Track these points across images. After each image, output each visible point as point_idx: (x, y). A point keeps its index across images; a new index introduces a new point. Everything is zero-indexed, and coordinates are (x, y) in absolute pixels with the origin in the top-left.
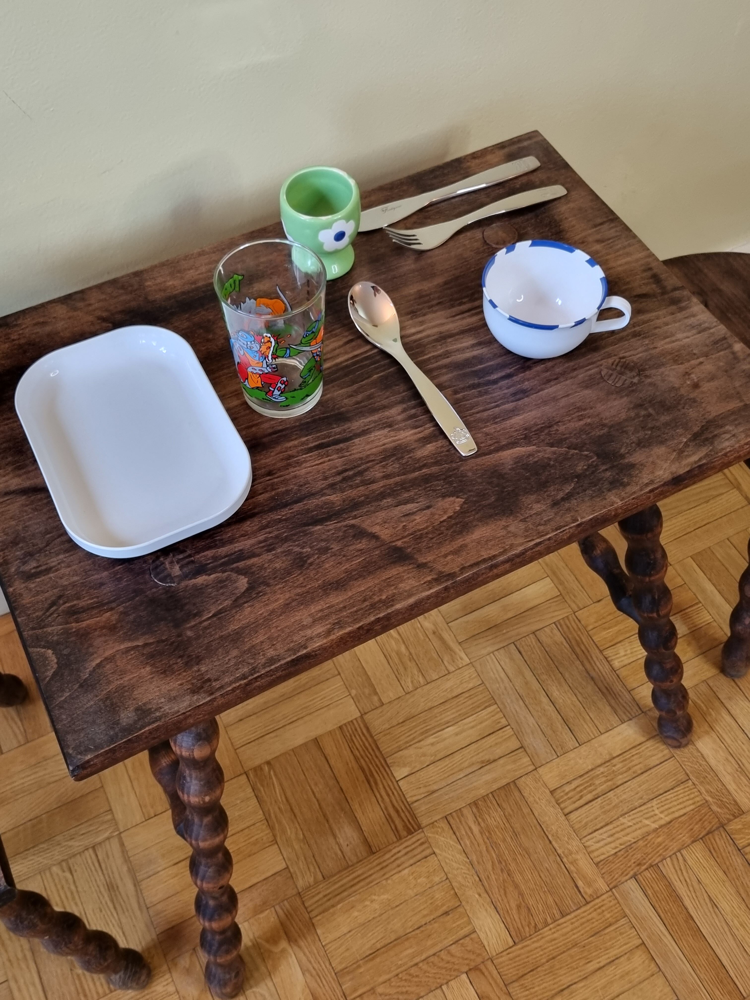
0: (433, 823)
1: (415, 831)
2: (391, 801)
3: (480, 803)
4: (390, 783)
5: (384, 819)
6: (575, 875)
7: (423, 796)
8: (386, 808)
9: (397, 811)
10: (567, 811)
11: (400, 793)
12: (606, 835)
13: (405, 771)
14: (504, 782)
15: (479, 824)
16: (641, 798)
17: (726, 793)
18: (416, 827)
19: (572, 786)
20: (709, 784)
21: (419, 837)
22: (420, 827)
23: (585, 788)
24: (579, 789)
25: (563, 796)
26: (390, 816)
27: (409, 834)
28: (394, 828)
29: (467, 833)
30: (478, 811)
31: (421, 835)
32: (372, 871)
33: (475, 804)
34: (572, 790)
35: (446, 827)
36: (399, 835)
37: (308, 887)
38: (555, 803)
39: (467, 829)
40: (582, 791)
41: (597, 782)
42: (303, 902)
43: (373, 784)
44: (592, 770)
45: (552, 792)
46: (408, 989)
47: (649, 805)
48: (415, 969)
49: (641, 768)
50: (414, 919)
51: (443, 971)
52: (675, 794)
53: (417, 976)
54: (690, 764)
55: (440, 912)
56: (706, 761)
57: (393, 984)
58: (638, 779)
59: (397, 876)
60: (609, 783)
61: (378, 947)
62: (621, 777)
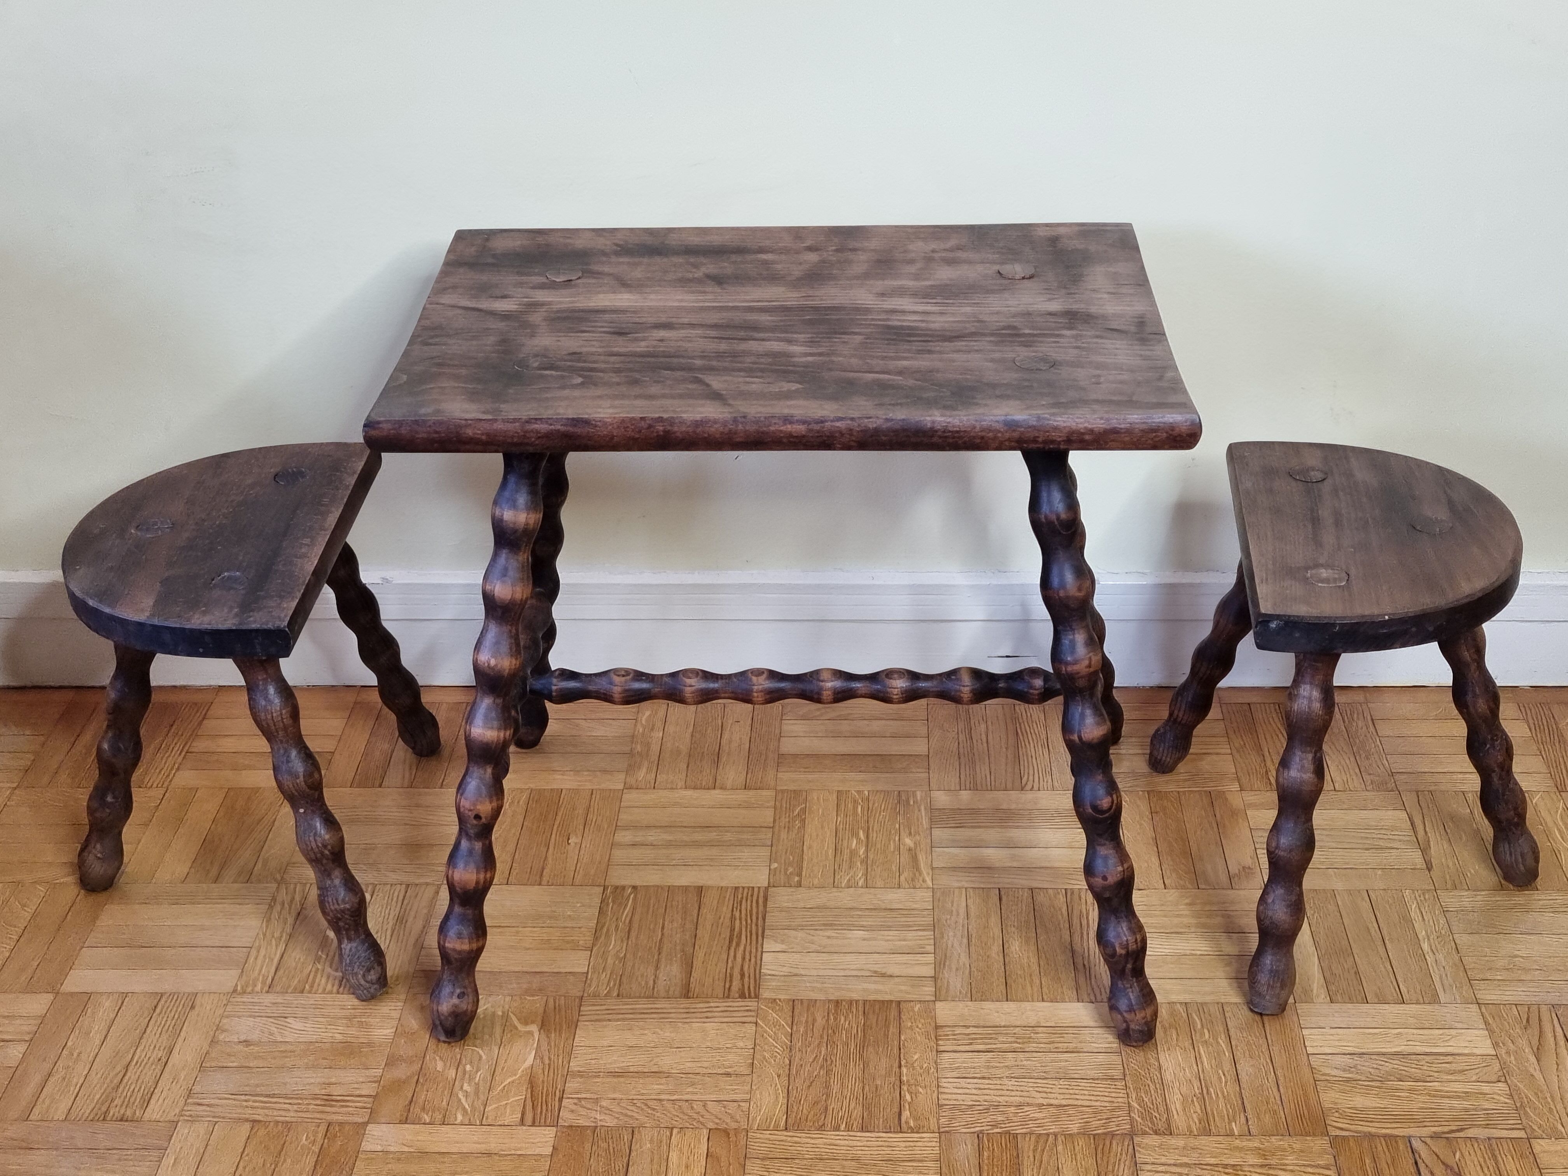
0: (775, 1000)
1: (750, 997)
2: (742, 966)
3: (844, 1003)
4: (754, 951)
5: (722, 976)
7: (782, 974)
8: (732, 968)
9: (742, 975)
10: (941, 1048)
11: (759, 962)
12: (973, 1086)
13: (779, 947)
14: (888, 998)
15: (827, 1020)
16: (1047, 1073)
17: (1162, 1109)
18: (753, 994)
19: (968, 1031)
20: (1146, 1093)
21: (750, 1004)
22: (757, 996)
23: (982, 1039)
24: (974, 1036)
25: (947, 1035)
26: (731, 976)
27: (740, 997)
28: (727, 986)
29: (807, 1022)
30: (835, 1010)
31: (752, 1004)
32: (673, 1011)
33: (837, 1003)
34: (965, 1034)
35: (787, 1009)
36: (729, 995)
37: (596, 995)
38: (933, 1038)
39: (810, 1019)
40: (976, 1039)
41: (1001, 1039)
42: (581, 1005)
43: (734, 943)
44: (1004, 1027)
45: (937, 1027)
46: (635, 1114)
47: (1050, 1082)
48: (656, 1102)
49: (1067, 1048)
50: (689, 1064)
51: (685, 1117)
52: (1093, 1085)
53: (653, 1109)
54: (1136, 1067)
55: (723, 1071)
56: (1160, 1072)
57: (623, 1104)
58: (1056, 1055)
59: (698, 1024)
60: (1015, 1045)
61: (631, 1070)
62: (1035, 1045)
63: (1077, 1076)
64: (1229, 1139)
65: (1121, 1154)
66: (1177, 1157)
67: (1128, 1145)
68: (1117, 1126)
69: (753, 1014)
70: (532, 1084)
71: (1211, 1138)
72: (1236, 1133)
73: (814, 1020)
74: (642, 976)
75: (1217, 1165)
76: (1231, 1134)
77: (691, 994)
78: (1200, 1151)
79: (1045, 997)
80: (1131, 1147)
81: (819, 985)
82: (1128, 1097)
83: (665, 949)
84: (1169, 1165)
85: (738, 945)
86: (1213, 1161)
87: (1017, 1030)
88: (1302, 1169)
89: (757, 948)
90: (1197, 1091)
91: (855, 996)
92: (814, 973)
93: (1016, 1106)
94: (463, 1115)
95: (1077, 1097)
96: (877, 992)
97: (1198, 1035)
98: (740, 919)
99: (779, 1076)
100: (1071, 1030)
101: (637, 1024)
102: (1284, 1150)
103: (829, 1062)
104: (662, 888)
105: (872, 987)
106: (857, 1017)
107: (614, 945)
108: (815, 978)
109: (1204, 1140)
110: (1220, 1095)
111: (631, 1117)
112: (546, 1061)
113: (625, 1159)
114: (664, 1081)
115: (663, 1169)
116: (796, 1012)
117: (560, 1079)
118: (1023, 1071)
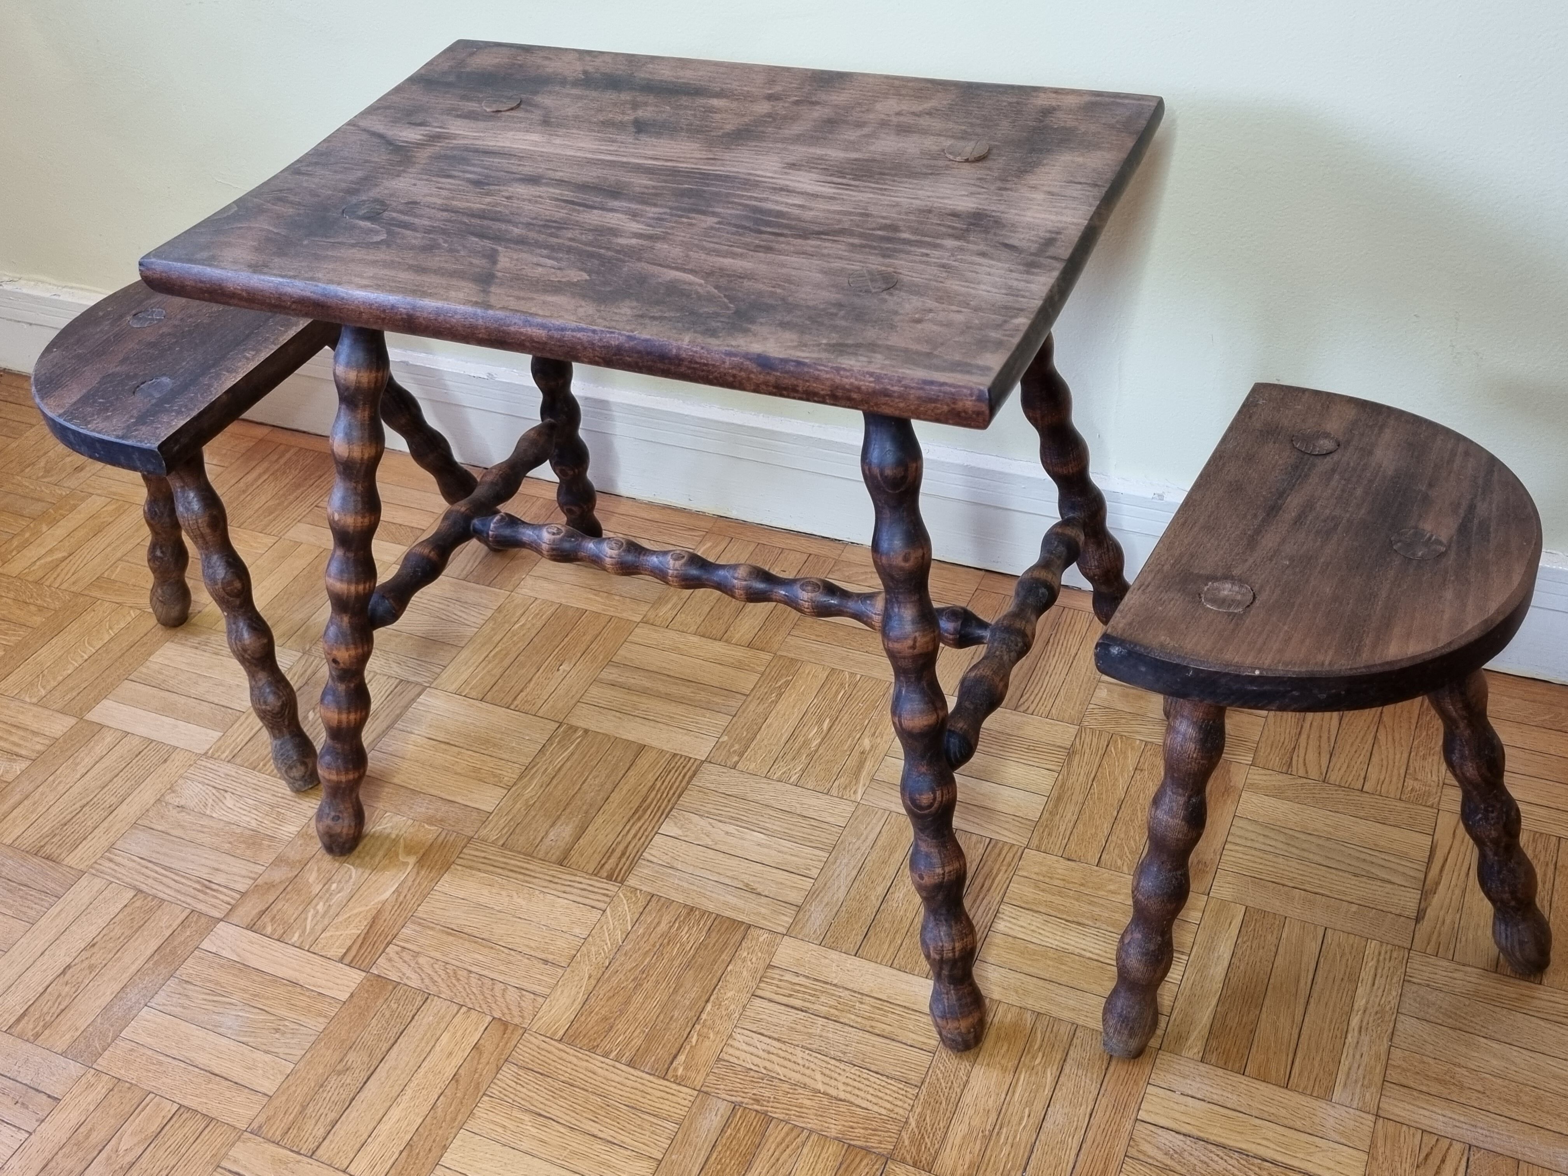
0: (637, 890)
1: (617, 883)
2: (630, 841)
3: (697, 912)
4: (650, 829)
5: (606, 849)
6: (688, 1047)
7: (660, 861)
8: (619, 843)
9: (623, 854)
10: (759, 993)
11: (646, 842)
12: (765, 1047)
13: (675, 832)
14: (741, 917)
15: (671, 928)
16: (845, 1053)
17: (941, 1136)
18: (620, 878)
19: (796, 980)
20: (933, 1111)
21: (611, 887)
22: (622, 882)
23: (804, 993)
24: (798, 988)
25: (773, 979)
26: (614, 850)
27: (607, 878)
28: (602, 862)
29: (650, 925)
30: (685, 918)
31: (613, 888)
32: (541, 876)
33: (692, 909)
34: (791, 983)
35: (642, 902)
36: (599, 871)
37: (484, 840)
38: (759, 976)
39: (655, 922)
40: (798, 991)
41: (823, 999)
42: (465, 846)
43: (637, 816)
44: (835, 985)
45: (769, 966)
46: (440, 980)
47: (842, 1066)
48: (465, 973)
49: (884, 1030)
50: (518, 940)
51: (480, 997)
52: (883, 1084)
53: (458, 980)
54: (940, 1076)
55: (543, 956)
56: (963, 1091)
57: (436, 966)
58: (867, 1035)
59: (553, 897)
60: (833, 1011)
61: (465, 930)
62: (853, 1017)
63: (873, 1068)
67: (877, 1170)
68: (879, 1142)
69: (608, 899)
70: (373, 921)
73: (658, 924)
74: (536, 829)
77: (565, 862)
79: (895, 963)
80: (879, 1172)
81: (685, 885)
82: (911, 1111)
83: (574, 806)
85: (639, 819)
87: (844, 993)
89: (654, 827)
90: (988, 1127)
91: (711, 907)
92: (690, 870)
93: (792, 1084)
94: (300, 936)
95: (862, 1095)
96: (734, 908)
98: (658, 791)
99: (589, 978)
101: (500, 880)
103: (645, 975)
104: (610, 738)
105: (733, 900)
106: (700, 931)
107: (531, 790)
108: (686, 876)
110: (1010, 1140)
111: (434, 982)
112: (401, 898)
113: (402, 1027)
114: (486, 951)
115: (428, 1049)
116: (647, 910)
117: (400, 922)
118: (823, 1044)
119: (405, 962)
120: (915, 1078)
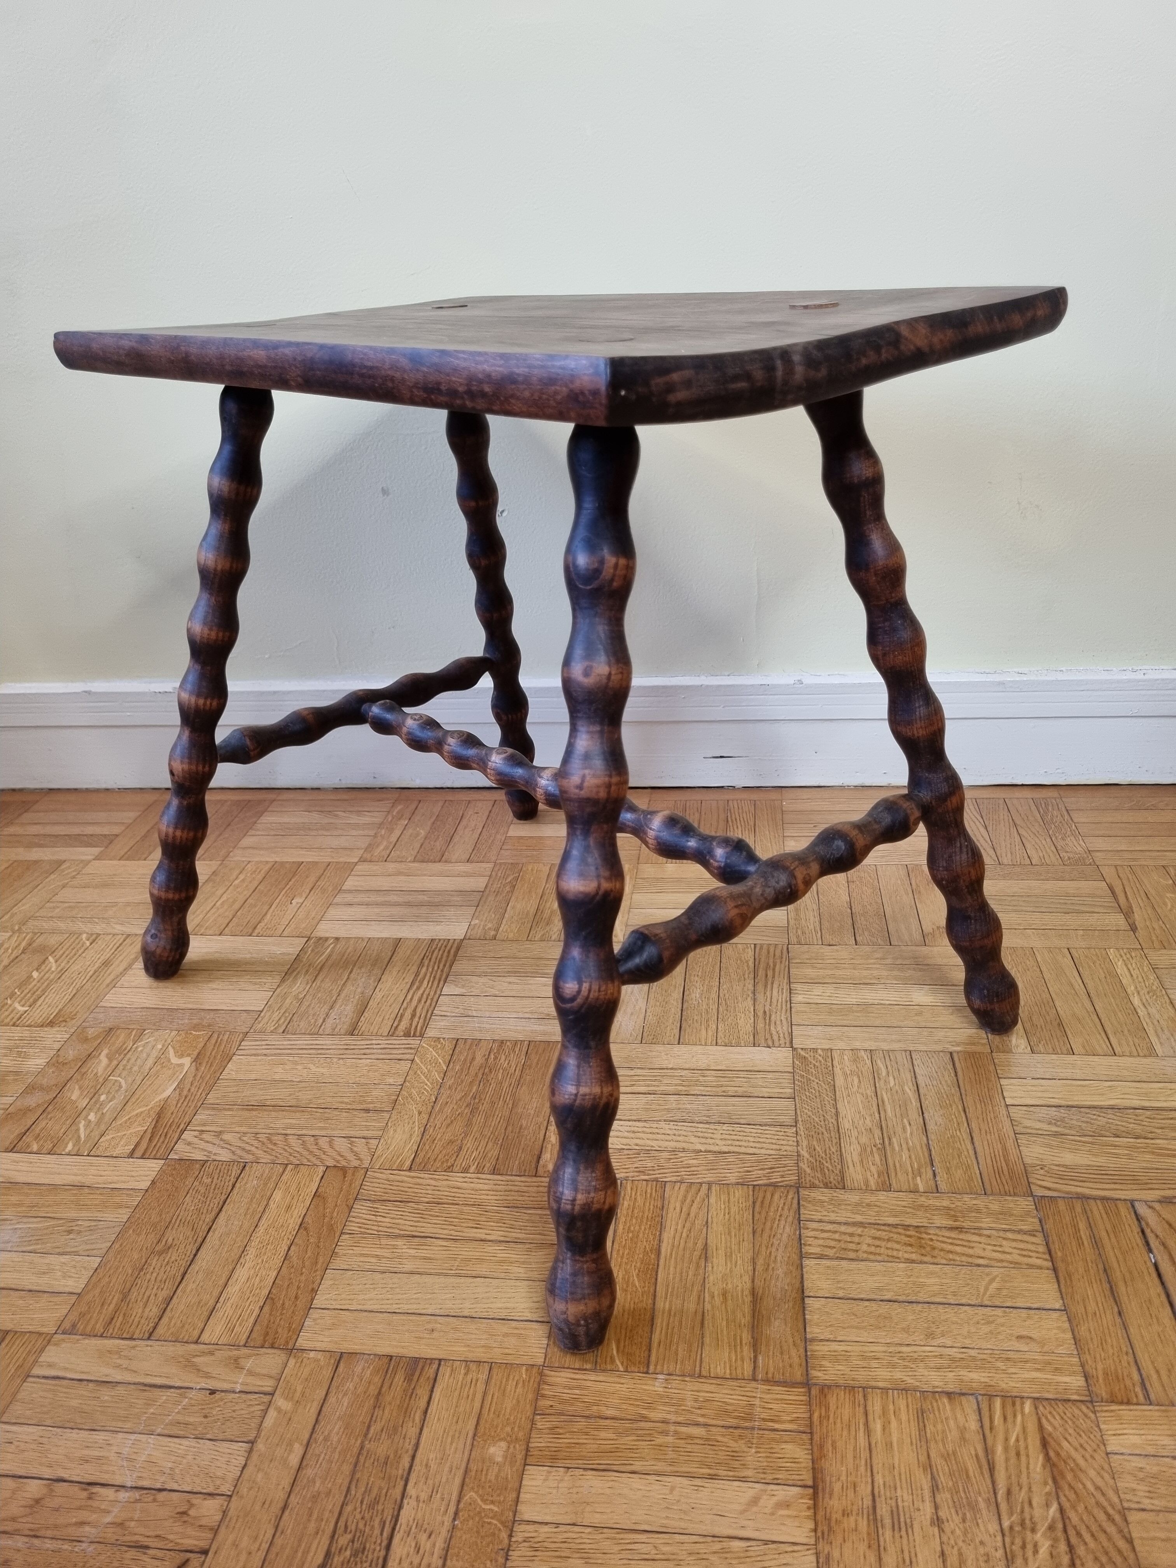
0: (439, 1039)
1: (414, 1036)
2: (417, 1005)
3: (508, 1043)
4: (433, 992)
5: (393, 1015)
7: (454, 1014)
8: (405, 1010)
9: (413, 1015)
11: (433, 1006)
13: (457, 990)
15: (487, 1060)
16: (709, 1116)
17: (835, 1158)
18: (418, 1034)
19: (632, 1073)
20: (819, 1140)
21: (412, 1042)
22: (422, 1035)
24: (636, 1078)
26: (402, 1016)
27: (405, 1035)
28: (395, 1025)
29: (465, 1060)
30: (498, 1050)
31: (414, 1042)
32: (334, 1047)
33: (502, 1042)
34: (628, 1076)
35: (449, 1047)
36: (394, 1033)
37: (262, 1032)
39: (470, 1057)
41: (666, 1081)
42: (243, 1040)
43: (415, 987)
44: (672, 1069)
46: (253, 1149)
47: (712, 1126)
48: (281, 1137)
49: (736, 1092)
50: (329, 1100)
51: (305, 1153)
52: (760, 1131)
53: (275, 1144)
54: (810, 1113)
55: (362, 1107)
56: (837, 1120)
57: (244, 1138)
58: (723, 1099)
59: (354, 1060)
60: (680, 1088)
61: (268, 1103)
62: (702, 1088)
63: (742, 1121)
64: (912, 1195)
65: (783, 1209)
66: (849, 1215)
67: (793, 1198)
68: (782, 1176)
69: (413, 1051)
70: (159, 1116)
71: (891, 1194)
72: (921, 1189)
73: (473, 1059)
74: (314, 1015)
75: (895, 1226)
76: (915, 1191)
77: (356, 1032)
78: (877, 1209)
79: (719, 1041)
80: (795, 1201)
81: (487, 1026)
82: (798, 1145)
83: (345, 992)
84: (839, 1223)
85: (418, 988)
86: (891, 1220)
87: (684, 1073)
88: (1001, 1234)
89: (436, 992)
90: (878, 1142)
91: (521, 1037)
92: (487, 1014)
93: (670, 1151)
94: (74, 1146)
95: (740, 1143)
97: (882, 1082)
98: (428, 966)
99: (420, 1113)
100: (742, 1074)
102: (978, 1211)
103: (477, 1101)
104: (363, 939)
106: (518, 1056)
108: (484, 1019)
109: (882, 1196)
110: (904, 1146)
111: (248, 1152)
112: (185, 1092)
113: (223, 1197)
114: (298, 1115)
115: (261, 1209)
116: (457, 1051)
117: (190, 1111)
118: (684, 1114)
119: (208, 1142)
120: (788, 1119)
